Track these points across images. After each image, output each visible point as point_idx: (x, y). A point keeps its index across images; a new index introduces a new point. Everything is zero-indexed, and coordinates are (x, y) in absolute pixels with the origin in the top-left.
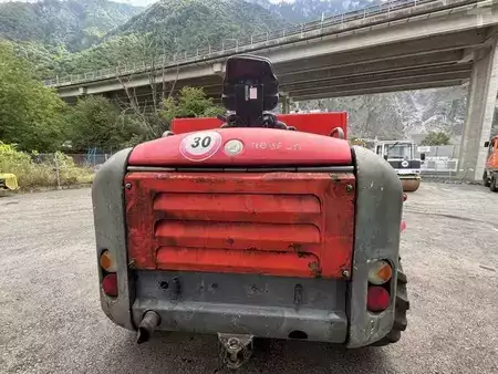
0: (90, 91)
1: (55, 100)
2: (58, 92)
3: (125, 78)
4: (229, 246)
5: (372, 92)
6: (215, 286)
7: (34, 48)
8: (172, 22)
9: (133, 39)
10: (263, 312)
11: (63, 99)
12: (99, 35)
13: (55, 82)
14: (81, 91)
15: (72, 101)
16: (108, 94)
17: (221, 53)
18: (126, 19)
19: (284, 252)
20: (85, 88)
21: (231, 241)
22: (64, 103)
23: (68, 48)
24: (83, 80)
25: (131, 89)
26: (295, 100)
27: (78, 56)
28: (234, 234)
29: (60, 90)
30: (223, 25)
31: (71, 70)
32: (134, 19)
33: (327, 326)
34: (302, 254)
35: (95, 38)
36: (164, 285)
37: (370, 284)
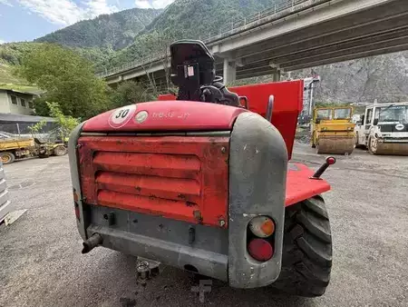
0: (126, 78)
1: (105, 86)
2: (106, 80)
3: (147, 66)
4: (137, 192)
5: (372, 55)
6: (135, 221)
7: (95, 51)
8: (184, 17)
9: (155, 35)
10: (166, 246)
11: (109, 85)
12: (133, 35)
13: (105, 73)
14: (120, 78)
15: (114, 86)
16: (137, 79)
17: (219, 36)
18: (150, 20)
19: (176, 201)
20: (123, 76)
21: (139, 189)
22: (109, 88)
23: (114, 49)
24: (122, 70)
25: (151, 74)
26: (286, 70)
27: (120, 53)
28: (141, 183)
29: (108, 79)
30: (223, 12)
31: (115, 65)
32: (156, 20)
33: (211, 266)
34: (189, 204)
35: (130, 38)
36: (105, 216)
37: (251, 236)
